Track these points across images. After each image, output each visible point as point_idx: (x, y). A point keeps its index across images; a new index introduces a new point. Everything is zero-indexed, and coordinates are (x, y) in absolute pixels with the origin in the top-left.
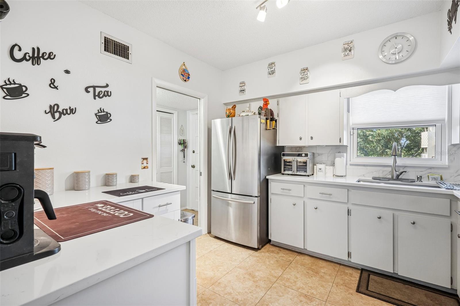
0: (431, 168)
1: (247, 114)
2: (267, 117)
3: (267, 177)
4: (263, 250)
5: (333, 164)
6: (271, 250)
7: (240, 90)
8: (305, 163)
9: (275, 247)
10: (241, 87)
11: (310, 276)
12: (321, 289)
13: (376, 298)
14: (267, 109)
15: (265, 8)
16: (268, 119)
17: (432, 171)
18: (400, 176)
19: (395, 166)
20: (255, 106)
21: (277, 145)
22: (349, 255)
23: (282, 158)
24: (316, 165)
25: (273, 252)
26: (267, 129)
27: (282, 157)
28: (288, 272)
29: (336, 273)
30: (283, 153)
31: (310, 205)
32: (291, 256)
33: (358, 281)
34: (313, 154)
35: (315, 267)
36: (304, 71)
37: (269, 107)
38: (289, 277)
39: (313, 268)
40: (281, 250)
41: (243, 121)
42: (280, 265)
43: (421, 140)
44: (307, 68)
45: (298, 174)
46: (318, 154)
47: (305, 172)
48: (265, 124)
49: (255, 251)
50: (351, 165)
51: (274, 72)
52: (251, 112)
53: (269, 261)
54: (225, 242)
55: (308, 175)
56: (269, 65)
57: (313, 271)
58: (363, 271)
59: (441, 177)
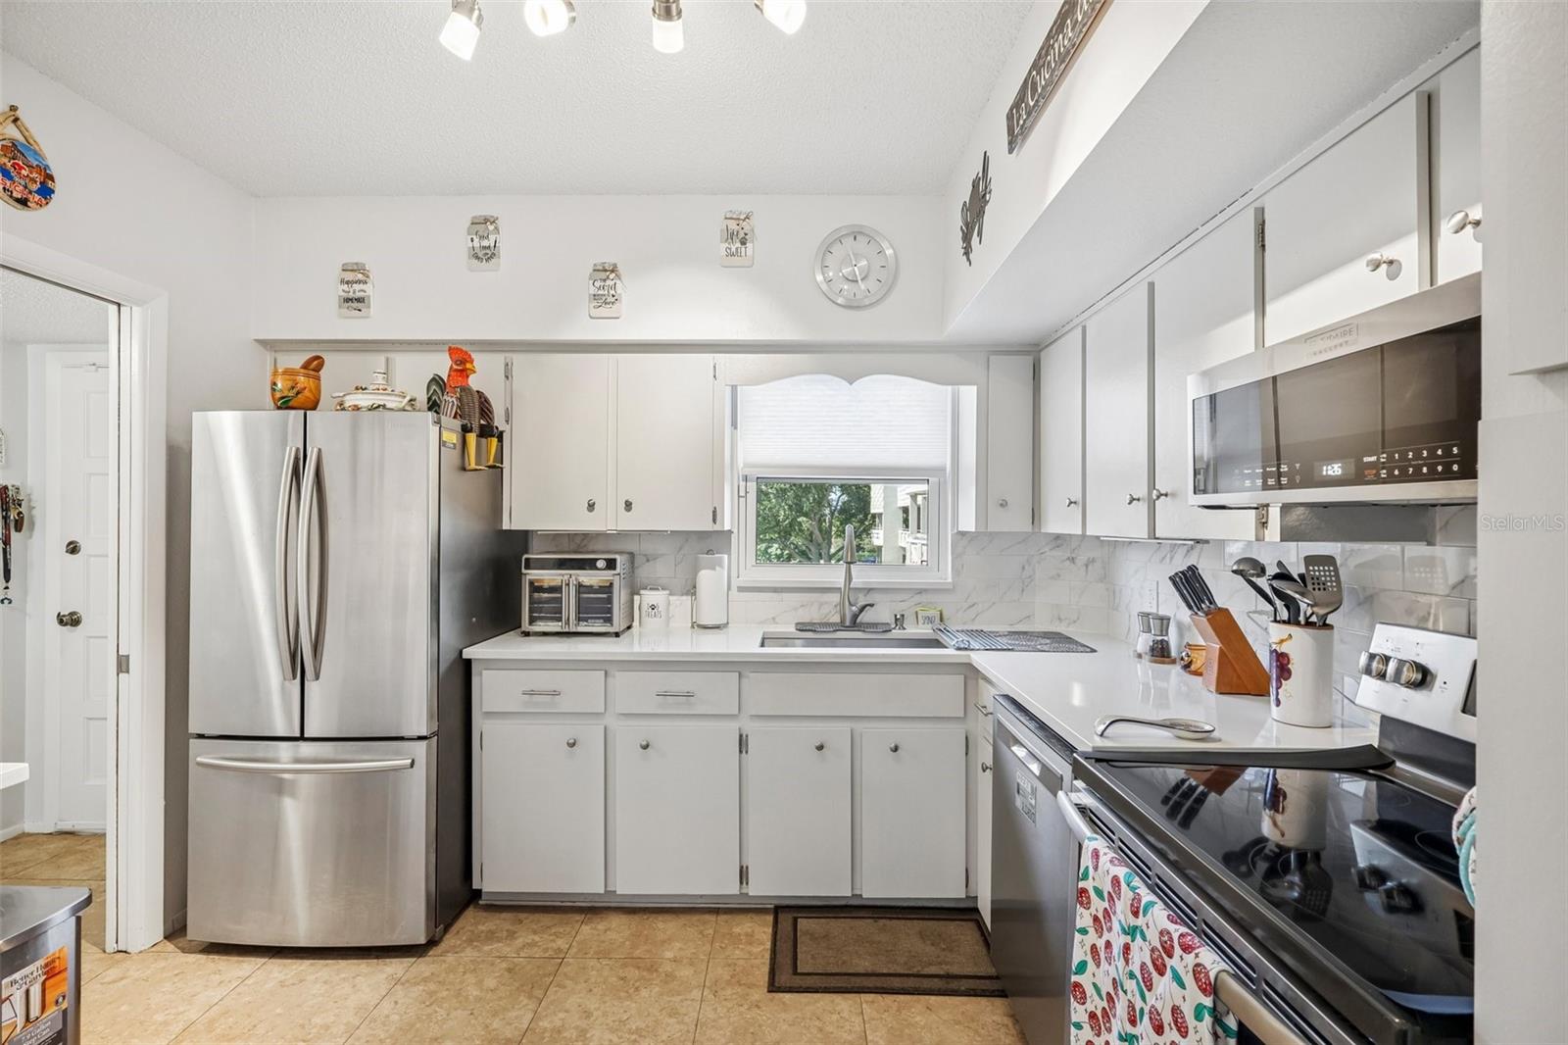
0: (920, 592)
1: (378, 400)
2: (465, 422)
3: (468, 653)
4: (449, 940)
5: (692, 590)
6: (482, 932)
7: (345, 295)
8: (608, 589)
9: (497, 915)
10: (347, 283)
11: (631, 991)
12: (668, 1025)
13: (818, 992)
14: (465, 389)
15: (476, 13)
16: (471, 431)
17: (924, 598)
18: (858, 616)
19: (849, 588)
20: (415, 373)
21: (505, 527)
22: (743, 875)
23: (525, 574)
24: (638, 594)
25: (491, 937)
26: (468, 468)
27: (524, 571)
28: (554, 1000)
29: (708, 947)
30: (526, 556)
31: (627, 736)
32: (561, 930)
33: (769, 952)
34: (632, 555)
35: (646, 947)
36: (603, 275)
37: (474, 382)
38: (559, 1023)
39: (637, 953)
40: (521, 922)
41: (355, 428)
42: (522, 986)
43: (869, 493)
44: (615, 266)
45: (581, 629)
46: (645, 555)
47: (605, 622)
48: (459, 447)
49: (412, 956)
50: (741, 589)
51: (494, 254)
52: (396, 395)
53: (480, 983)
54: (263, 960)
55: (617, 630)
56: (472, 224)
57: (639, 968)
58: (780, 915)
59: (941, 615)
